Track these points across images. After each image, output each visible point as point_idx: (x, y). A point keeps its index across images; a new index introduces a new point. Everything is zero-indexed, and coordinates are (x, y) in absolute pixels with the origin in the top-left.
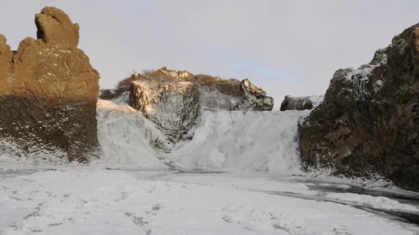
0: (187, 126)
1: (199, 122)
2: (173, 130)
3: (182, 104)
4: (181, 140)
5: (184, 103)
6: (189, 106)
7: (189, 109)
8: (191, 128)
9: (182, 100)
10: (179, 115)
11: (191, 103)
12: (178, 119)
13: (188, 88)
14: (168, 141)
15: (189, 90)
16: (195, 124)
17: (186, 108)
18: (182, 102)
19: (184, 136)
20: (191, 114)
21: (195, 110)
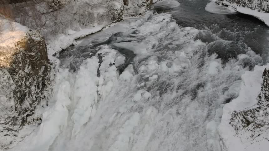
0: (31, 105)
1: (50, 92)
2: (9, 117)
3: (12, 82)
4: (27, 125)
5: (13, 79)
6: (27, 79)
7: (28, 83)
8: (38, 104)
9: (9, 76)
10: (10, 98)
11: (29, 75)
12: (12, 103)
13: (16, 54)
14: (6, 132)
15: (19, 55)
16: (44, 96)
17: (21, 86)
18: (11, 78)
19: (29, 119)
20: (33, 88)
21: (40, 79)
